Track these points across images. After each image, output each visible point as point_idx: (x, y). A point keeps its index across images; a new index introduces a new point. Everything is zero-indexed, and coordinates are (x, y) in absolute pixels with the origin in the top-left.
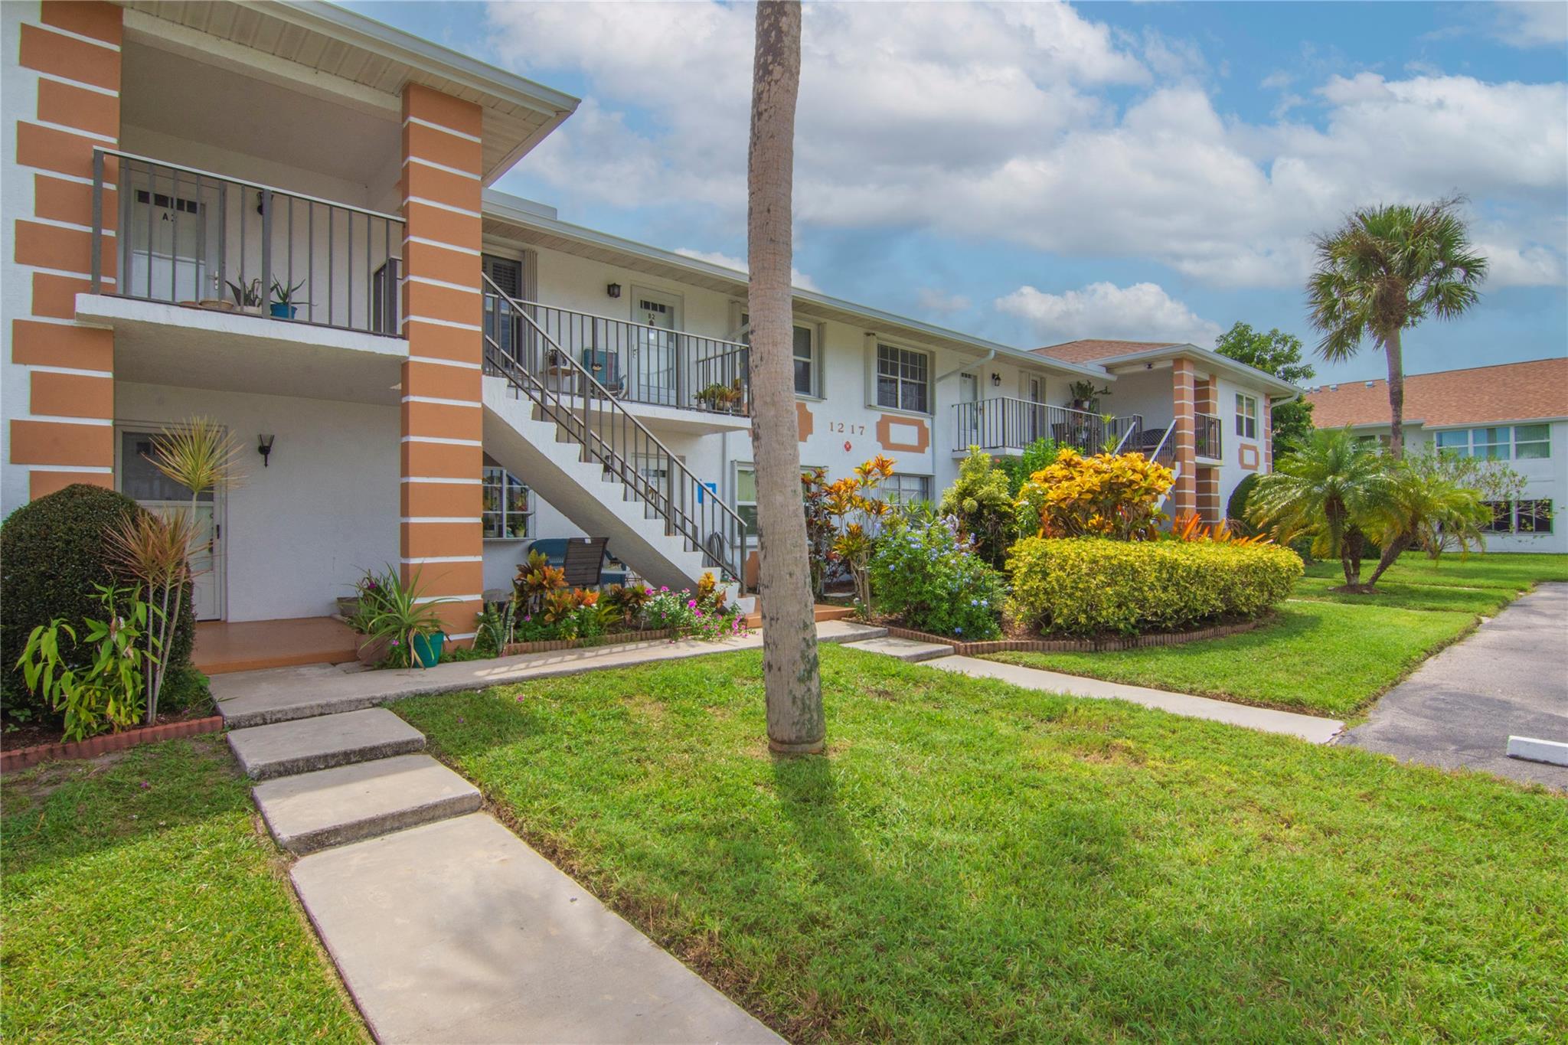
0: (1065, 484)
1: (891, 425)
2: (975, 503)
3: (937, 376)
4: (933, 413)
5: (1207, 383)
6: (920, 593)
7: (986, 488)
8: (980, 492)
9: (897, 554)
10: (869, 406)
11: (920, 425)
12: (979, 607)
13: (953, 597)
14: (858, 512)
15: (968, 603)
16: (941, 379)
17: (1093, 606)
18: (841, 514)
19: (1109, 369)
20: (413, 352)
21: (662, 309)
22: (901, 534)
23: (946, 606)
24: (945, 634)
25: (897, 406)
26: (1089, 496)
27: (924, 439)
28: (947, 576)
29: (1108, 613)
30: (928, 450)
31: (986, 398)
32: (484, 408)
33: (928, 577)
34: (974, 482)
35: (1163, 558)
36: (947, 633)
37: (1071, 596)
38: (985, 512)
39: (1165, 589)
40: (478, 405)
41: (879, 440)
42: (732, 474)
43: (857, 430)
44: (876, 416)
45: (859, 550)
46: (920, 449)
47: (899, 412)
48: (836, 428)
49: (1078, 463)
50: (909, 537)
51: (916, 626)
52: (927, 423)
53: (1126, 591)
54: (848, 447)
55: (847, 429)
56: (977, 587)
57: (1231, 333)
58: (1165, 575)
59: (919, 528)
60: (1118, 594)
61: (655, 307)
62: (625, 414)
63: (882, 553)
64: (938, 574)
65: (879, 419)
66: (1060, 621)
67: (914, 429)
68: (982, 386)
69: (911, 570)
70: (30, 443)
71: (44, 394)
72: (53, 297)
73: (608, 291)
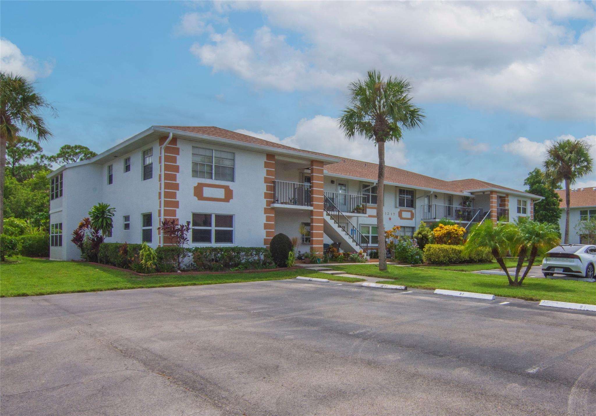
0: (439, 232)
1: (403, 212)
2: (421, 236)
3: (417, 197)
4: (415, 208)
5: (505, 197)
6: (405, 255)
7: (424, 232)
8: (423, 233)
9: (400, 247)
10: (396, 207)
11: (411, 212)
12: (417, 258)
13: (412, 256)
14: (393, 238)
15: (415, 257)
16: (418, 198)
17: (439, 258)
18: (388, 238)
19: (472, 193)
20: (314, 209)
21: (343, 185)
22: (401, 243)
23: (410, 258)
24: (410, 263)
25: (404, 207)
26: (443, 235)
27: (412, 216)
28: (411, 251)
29: (442, 259)
30: (414, 219)
31: (433, 204)
32: (324, 218)
33: (407, 252)
34: (421, 230)
35: (453, 248)
36: (411, 263)
37: (434, 255)
38: (424, 238)
39: (453, 254)
40: (323, 218)
41: (399, 217)
42: (360, 227)
43: (393, 214)
44: (398, 210)
45: (392, 246)
46: (411, 219)
47: (405, 208)
48: (387, 214)
49: (443, 227)
50: (403, 243)
51: (404, 262)
52: (414, 211)
53: (445, 254)
54: (390, 219)
55: (390, 214)
56: (417, 254)
57: (534, 171)
58: (453, 251)
59: (406, 242)
60: (444, 255)
61: (341, 184)
62: (343, 215)
63: (398, 247)
64: (409, 251)
65: (399, 211)
66: (432, 260)
67: (410, 213)
68: (431, 200)
69: (404, 250)
70: (266, 226)
71: (268, 219)
72: (268, 204)
73: (332, 182)
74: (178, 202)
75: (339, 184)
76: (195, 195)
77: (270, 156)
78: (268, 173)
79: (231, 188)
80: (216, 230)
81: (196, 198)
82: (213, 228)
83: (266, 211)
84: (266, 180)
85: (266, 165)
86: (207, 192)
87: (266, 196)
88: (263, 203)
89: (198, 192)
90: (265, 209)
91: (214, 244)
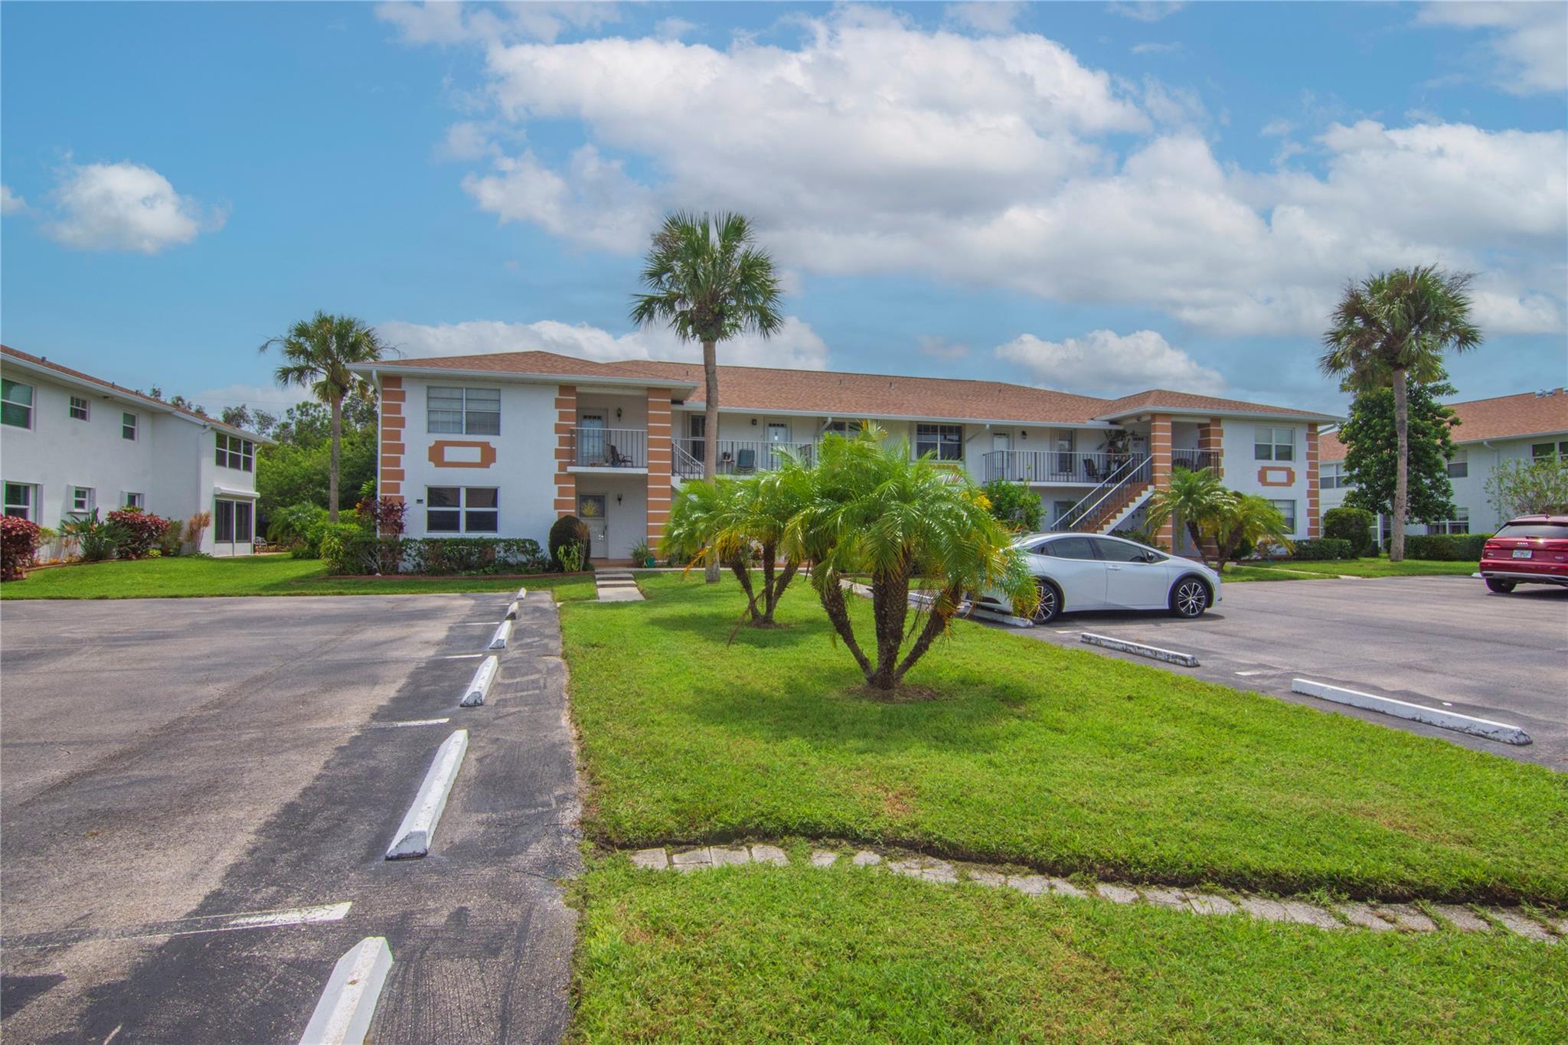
3: (966, 438)
4: (966, 459)
16: (968, 440)
19: (1113, 422)
20: (650, 472)
32: (672, 488)
40: (669, 487)
68: (1014, 442)
70: (558, 504)
71: (561, 492)
72: (562, 467)
73: (754, 422)
74: (402, 472)
75: (770, 425)
76: (430, 460)
77: (566, 388)
78: (562, 416)
79: (492, 446)
80: (467, 512)
81: (432, 464)
82: (463, 509)
83: (558, 479)
84: (558, 429)
85: (559, 404)
86: (451, 454)
87: (558, 454)
88: (553, 466)
89: (436, 454)
90: (556, 475)
91: (463, 534)
